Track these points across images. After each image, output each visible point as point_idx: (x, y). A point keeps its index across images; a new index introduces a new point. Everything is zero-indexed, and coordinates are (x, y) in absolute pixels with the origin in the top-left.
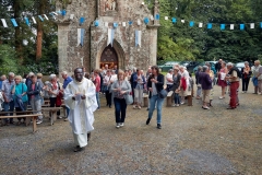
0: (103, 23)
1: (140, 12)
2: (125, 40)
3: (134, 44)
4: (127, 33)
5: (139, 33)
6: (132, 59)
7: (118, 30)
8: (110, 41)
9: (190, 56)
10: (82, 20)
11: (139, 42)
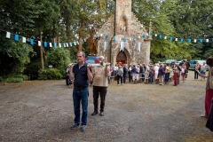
0: (118, 38)
1: (141, 32)
2: (130, 47)
3: (136, 50)
4: (132, 44)
5: (139, 44)
6: (134, 59)
7: (127, 42)
8: (122, 48)
9: (187, 55)
10: (107, 37)
11: (139, 49)
